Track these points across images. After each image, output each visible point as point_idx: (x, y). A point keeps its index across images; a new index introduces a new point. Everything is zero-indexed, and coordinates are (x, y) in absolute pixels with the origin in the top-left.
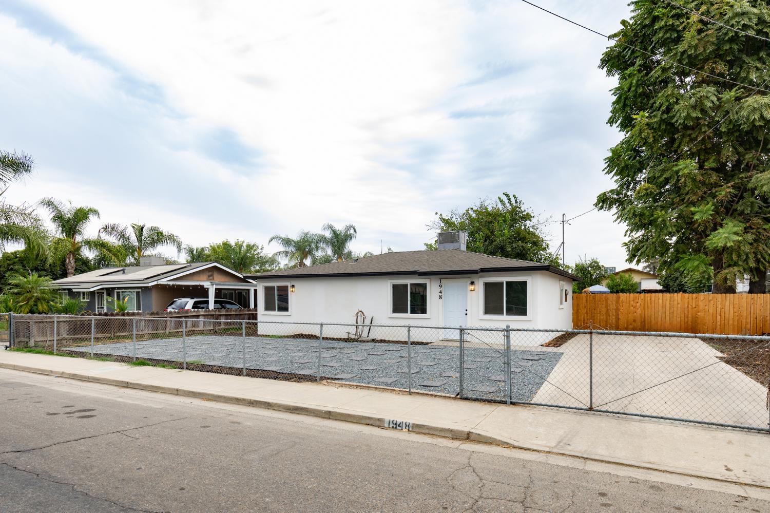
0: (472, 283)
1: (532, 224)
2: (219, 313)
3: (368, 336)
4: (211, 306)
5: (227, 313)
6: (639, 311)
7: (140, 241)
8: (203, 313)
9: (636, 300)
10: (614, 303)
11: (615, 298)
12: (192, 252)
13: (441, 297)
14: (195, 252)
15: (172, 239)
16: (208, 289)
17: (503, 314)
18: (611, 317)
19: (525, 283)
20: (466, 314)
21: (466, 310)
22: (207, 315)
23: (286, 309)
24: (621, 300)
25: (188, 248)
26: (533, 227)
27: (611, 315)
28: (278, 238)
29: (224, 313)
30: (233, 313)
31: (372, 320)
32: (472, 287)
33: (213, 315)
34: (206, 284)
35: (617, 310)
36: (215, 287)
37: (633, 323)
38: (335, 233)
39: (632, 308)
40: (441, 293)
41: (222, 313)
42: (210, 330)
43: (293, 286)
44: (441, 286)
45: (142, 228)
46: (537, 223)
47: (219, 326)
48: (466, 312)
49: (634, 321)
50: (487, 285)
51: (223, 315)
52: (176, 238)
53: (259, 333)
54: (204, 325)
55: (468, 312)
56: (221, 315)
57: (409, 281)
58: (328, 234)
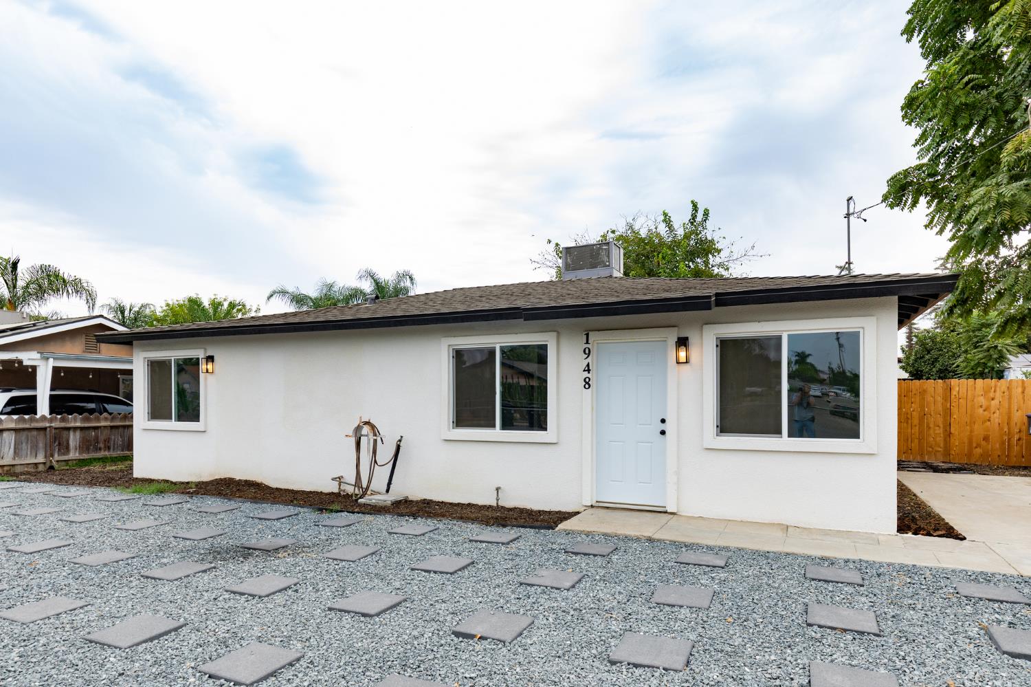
0: (683, 342)
1: (718, 260)
2: (63, 425)
3: (388, 491)
4: (43, 408)
5: (86, 425)
6: (996, 418)
7: (12, 286)
8: (13, 425)
9: (992, 395)
10: (939, 399)
11: (940, 390)
12: (123, 312)
13: (587, 383)
14: (127, 313)
15: (77, 287)
16: (34, 368)
17: (778, 432)
18: (931, 431)
19: (855, 337)
20: (663, 433)
21: (663, 421)
22: (24, 429)
23: (195, 417)
24: (954, 393)
25: (113, 305)
26: (720, 265)
27: (932, 426)
28: (283, 293)
29: (78, 424)
30: (103, 424)
31: (398, 448)
32: (682, 354)
33: (45, 429)
34: (28, 358)
35: (948, 413)
36: (52, 363)
37: (983, 443)
38: (379, 286)
39: (981, 410)
40: (589, 371)
41: (72, 425)
42: (36, 465)
43: (210, 359)
44: (587, 353)
45: (15, 265)
46: (726, 260)
47: (64, 454)
48: (662, 427)
49: (986, 438)
50: (726, 347)
51: (75, 429)
52: (85, 285)
53: (137, 473)
54: (15, 452)
55: (667, 427)
56: (68, 429)
57: (498, 340)
58: (367, 287)
